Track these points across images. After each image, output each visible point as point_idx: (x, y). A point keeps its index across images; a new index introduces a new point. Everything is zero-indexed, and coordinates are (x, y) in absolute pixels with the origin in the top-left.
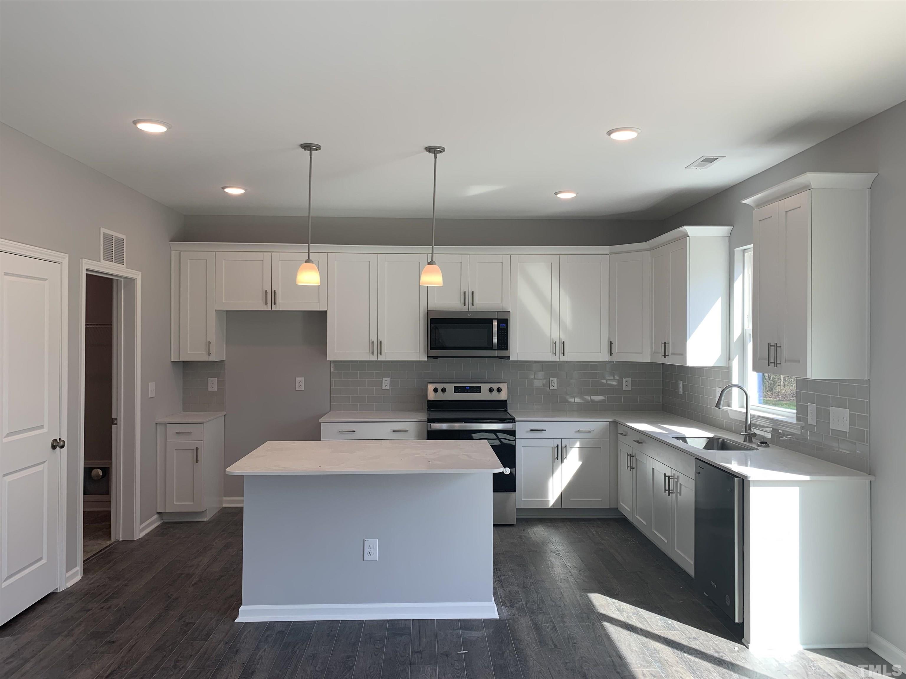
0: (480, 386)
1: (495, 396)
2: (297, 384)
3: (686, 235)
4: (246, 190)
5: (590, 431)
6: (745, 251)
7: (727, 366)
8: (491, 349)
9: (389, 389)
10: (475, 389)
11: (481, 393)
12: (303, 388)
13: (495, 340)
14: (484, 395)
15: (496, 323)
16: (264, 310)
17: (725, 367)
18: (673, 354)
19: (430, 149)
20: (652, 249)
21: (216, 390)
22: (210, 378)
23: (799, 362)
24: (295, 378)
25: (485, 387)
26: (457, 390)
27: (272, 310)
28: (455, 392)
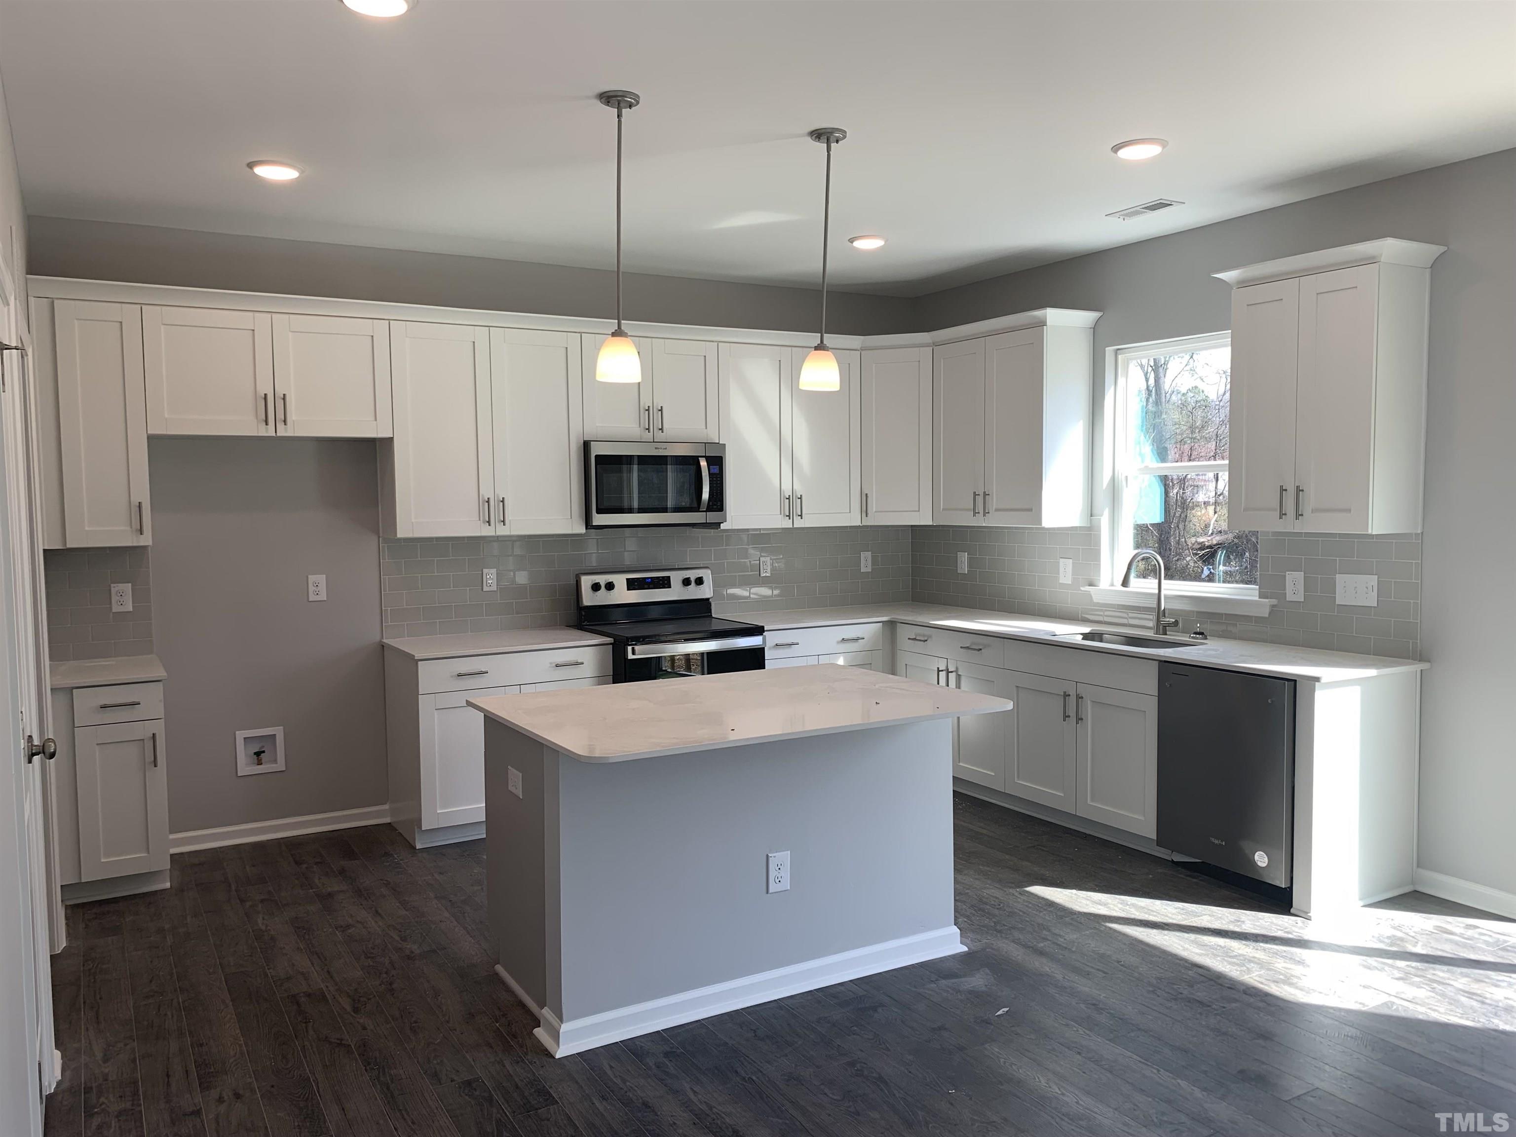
0: (669, 577)
1: (693, 593)
2: (311, 588)
3: (1042, 323)
4: (302, 172)
5: (856, 640)
6: (1118, 351)
7: (1089, 526)
8: (697, 509)
9: (496, 589)
10: (661, 582)
11: (670, 587)
12: (323, 596)
13: (706, 495)
14: (675, 593)
15: (705, 464)
16: (260, 434)
17: (1080, 527)
18: (997, 510)
19: (818, 135)
20: (935, 344)
21: (132, 610)
22: (115, 583)
23: (1349, 511)
24: (307, 577)
25: (676, 578)
26: (632, 585)
27: (278, 435)
28: (629, 589)
